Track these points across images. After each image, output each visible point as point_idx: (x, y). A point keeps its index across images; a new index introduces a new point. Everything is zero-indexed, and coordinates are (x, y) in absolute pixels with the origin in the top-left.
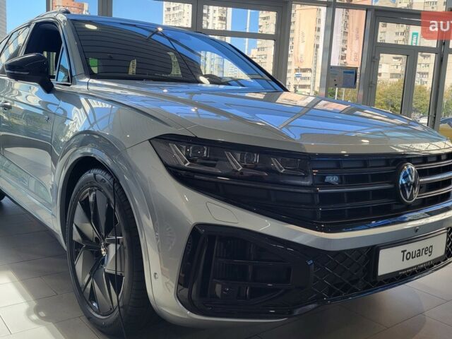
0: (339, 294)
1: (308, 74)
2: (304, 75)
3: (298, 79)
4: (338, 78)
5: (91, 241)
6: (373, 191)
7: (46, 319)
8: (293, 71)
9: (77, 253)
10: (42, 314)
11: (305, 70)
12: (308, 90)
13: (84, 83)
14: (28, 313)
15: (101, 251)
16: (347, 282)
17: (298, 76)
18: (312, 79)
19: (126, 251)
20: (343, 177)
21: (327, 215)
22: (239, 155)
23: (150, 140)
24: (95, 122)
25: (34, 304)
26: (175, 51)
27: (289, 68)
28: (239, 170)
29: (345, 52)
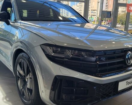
0: (105, 97)
1: (95, 11)
2: (94, 12)
3: (92, 13)
4: (105, 15)
5: (23, 76)
6: (117, 62)
7: (9, 101)
8: (90, 11)
9: (18, 79)
10: (8, 99)
11: (94, 10)
12: (95, 17)
13: (19, 22)
14: (3, 99)
15: (26, 80)
16: (107, 93)
17: (92, 12)
18: (97, 13)
19: (33, 82)
20: (107, 58)
21: (101, 71)
22: (71, 51)
23: (40, 45)
24: (23, 35)
25: (5, 95)
26: (51, 8)
27: (89, 9)
28: (71, 56)
29: (107, 4)
